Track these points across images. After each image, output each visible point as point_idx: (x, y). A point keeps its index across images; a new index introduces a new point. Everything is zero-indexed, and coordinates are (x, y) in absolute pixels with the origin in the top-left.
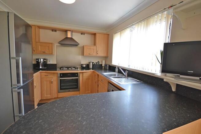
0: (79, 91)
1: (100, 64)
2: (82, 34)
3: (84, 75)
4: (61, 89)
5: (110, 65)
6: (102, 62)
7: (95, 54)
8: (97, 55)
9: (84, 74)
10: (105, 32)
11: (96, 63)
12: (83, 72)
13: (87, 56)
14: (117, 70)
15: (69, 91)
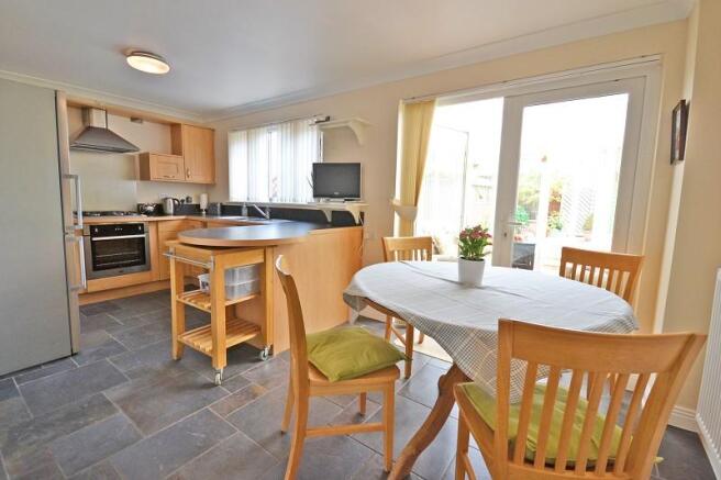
0: (149, 269)
1: (194, 202)
2: (134, 119)
3: (160, 229)
4: (95, 269)
5: (224, 204)
6: (199, 198)
7: (180, 177)
8: (189, 180)
9: (160, 225)
10: (201, 122)
11: (183, 201)
12: (157, 222)
13: (159, 182)
14: (245, 211)
15: (121, 273)
